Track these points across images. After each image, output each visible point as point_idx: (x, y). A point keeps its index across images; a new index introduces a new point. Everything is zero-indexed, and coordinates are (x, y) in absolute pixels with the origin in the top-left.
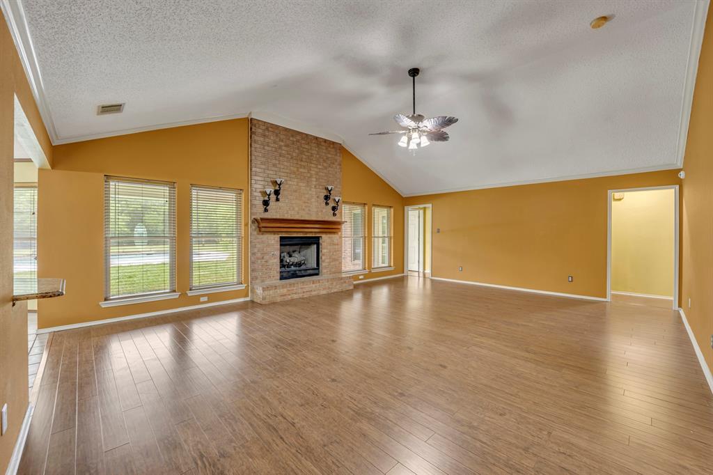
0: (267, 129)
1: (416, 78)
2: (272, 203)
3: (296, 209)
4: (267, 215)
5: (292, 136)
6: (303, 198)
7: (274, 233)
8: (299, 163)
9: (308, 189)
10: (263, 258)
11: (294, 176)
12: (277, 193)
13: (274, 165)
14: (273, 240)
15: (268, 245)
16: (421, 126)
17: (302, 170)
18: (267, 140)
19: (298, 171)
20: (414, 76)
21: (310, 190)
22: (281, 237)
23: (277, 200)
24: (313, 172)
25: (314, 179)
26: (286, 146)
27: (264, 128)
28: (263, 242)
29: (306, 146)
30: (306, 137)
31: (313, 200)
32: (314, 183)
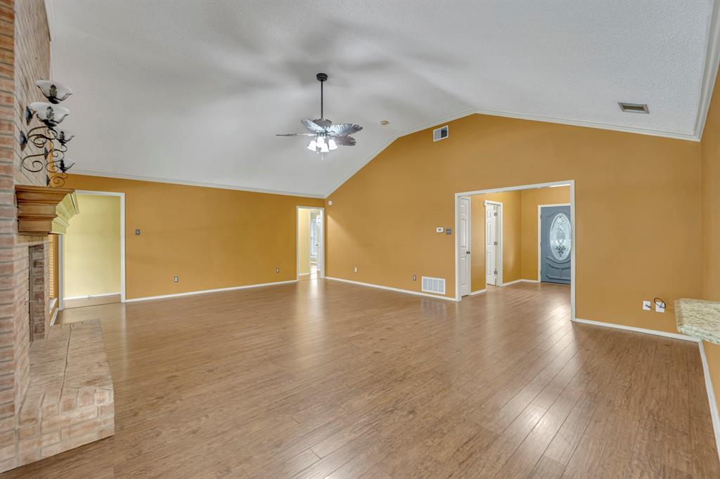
1: (324, 83)
16: (329, 131)
20: (322, 81)
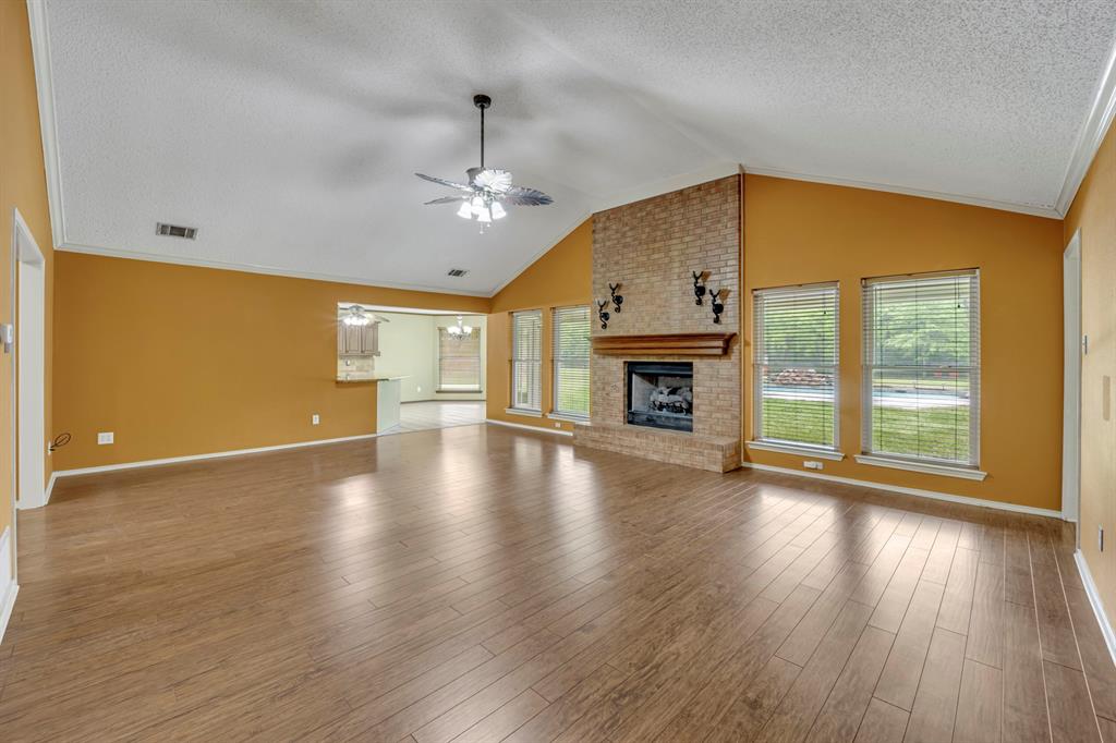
0: (608, 218)
2: (613, 316)
3: (647, 319)
4: (607, 333)
5: (641, 210)
6: (658, 301)
7: (617, 356)
8: (651, 246)
9: (666, 283)
10: (604, 389)
11: (642, 270)
12: (618, 300)
13: (617, 263)
14: (616, 366)
15: (609, 373)
17: (656, 256)
18: (608, 233)
19: (649, 259)
20: (482, 107)
21: (669, 285)
22: (625, 362)
23: (618, 310)
24: (676, 253)
25: (677, 265)
26: (631, 229)
27: (604, 219)
28: (604, 368)
29: (663, 215)
30: (661, 201)
31: (675, 300)
32: (677, 270)
